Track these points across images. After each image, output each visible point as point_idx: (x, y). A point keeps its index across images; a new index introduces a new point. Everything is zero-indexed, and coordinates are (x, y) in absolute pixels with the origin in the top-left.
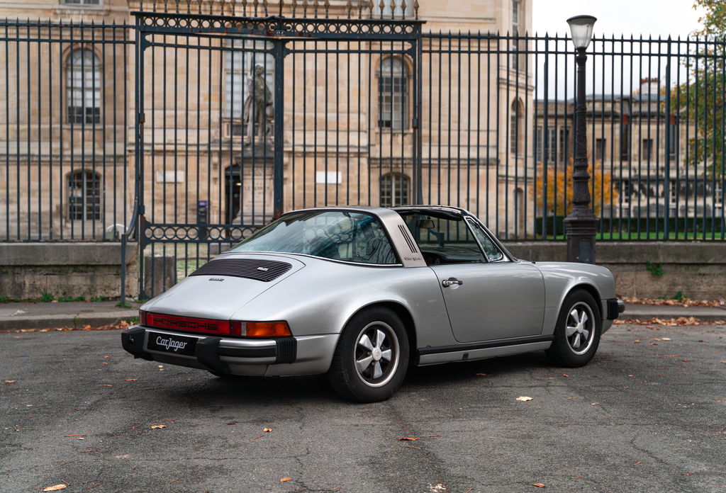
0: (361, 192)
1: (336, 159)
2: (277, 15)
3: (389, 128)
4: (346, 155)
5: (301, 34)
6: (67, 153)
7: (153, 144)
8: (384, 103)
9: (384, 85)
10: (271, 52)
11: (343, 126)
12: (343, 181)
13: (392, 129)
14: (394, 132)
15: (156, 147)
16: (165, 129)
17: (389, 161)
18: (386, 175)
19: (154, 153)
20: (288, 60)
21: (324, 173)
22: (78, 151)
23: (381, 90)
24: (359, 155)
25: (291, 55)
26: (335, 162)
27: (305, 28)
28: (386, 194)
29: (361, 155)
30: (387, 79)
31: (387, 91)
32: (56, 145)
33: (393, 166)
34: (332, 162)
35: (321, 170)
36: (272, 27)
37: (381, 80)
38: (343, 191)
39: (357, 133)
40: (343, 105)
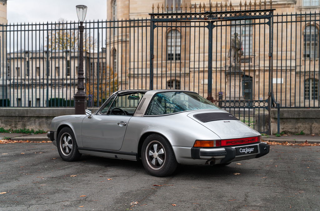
0: (291, 87)
1: (280, 72)
2: (209, 11)
3: (309, 58)
4: (285, 71)
5: (219, 18)
6: (169, 72)
7: (199, 68)
8: (307, 46)
9: (307, 38)
10: (207, 27)
11: (284, 58)
12: (284, 82)
13: (310, 58)
14: (311, 59)
15: (200, 69)
16: (204, 61)
17: (308, 73)
18: (307, 79)
19: (199, 72)
20: (214, 30)
21: (276, 79)
22: (173, 72)
23: (305, 40)
24: (291, 70)
25: (216, 27)
26: (280, 74)
27: (221, 16)
28: (307, 88)
29: (292, 70)
30: (308, 35)
31: (308, 41)
32: (164, 69)
33: (311, 75)
34: (279, 74)
35: (279, 78)
36: (207, 16)
37: (305, 36)
38: (284, 87)
39: (290, 61)
40: (284, 48)
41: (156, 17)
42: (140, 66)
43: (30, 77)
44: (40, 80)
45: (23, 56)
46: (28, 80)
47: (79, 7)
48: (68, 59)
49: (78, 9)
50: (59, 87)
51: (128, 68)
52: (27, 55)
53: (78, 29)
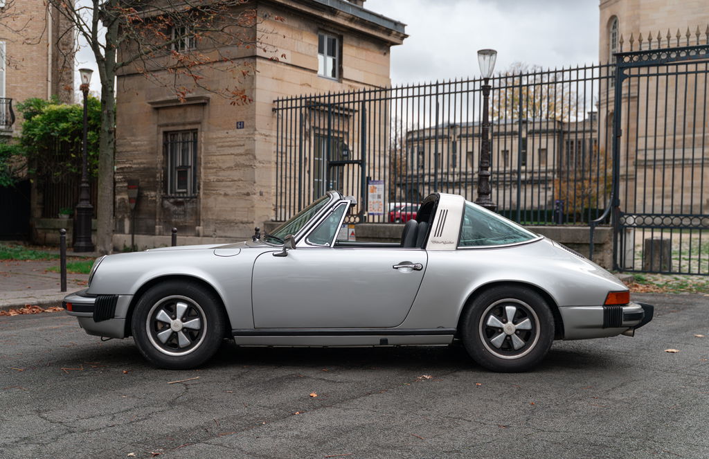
41: (627, 59)
42: (660, 144)
43: (457, 170)
44: (473, 174)
45: (446, 133)
46: (453, 174)
47: (482, 53)
48: (524, 135)
49: (482, 57)
50: (505, 185)
51: (632, 149)
52: (452, 131)
53: (480, 90)
